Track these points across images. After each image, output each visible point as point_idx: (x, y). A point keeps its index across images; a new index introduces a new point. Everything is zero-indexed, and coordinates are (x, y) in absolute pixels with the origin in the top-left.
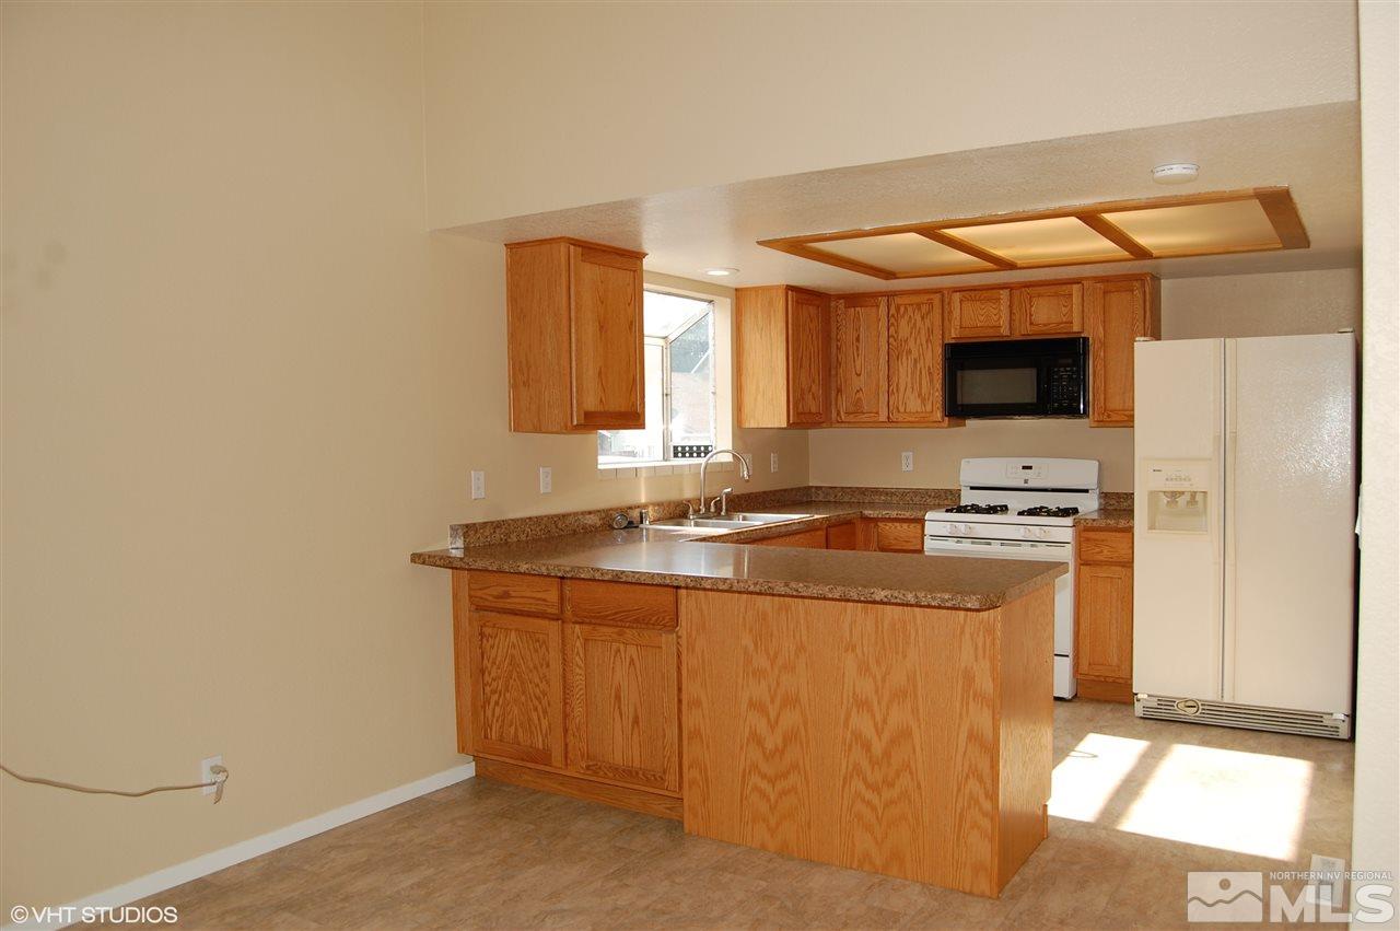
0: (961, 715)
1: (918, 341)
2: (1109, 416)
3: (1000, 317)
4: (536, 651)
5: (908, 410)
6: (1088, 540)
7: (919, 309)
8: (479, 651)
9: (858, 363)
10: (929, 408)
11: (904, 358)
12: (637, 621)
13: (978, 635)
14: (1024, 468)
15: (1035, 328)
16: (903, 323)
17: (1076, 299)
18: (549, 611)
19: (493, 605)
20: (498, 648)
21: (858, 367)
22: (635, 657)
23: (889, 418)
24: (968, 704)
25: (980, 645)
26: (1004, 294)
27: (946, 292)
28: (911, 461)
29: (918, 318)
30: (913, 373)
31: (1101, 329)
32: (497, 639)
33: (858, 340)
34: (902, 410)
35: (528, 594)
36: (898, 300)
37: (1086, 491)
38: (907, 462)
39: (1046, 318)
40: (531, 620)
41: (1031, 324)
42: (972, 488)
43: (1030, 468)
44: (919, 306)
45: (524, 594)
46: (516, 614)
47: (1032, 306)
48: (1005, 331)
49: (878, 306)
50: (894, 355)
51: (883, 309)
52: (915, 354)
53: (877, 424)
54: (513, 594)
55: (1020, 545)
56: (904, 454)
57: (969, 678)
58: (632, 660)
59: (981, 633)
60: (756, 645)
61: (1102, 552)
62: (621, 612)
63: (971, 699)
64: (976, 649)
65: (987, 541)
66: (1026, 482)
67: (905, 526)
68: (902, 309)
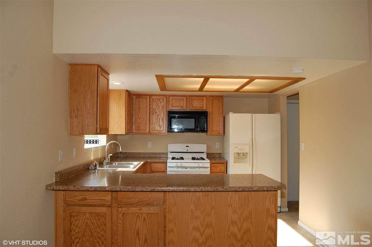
0: (266, 222)
1: (159, 110)
2: (213, 133)
3: (184, 104)
4: (99, 220)
5: (155, 130)
6: (213, 166)
7: (159, 100)
8: (70, 223)
9: (140, 115)
10: (162, 129)
11: (155, 114)
12: (148, 204)
13: (271, 197)
14: (186, 146)
15: (193, 108)
16: (154, 104)
17: (205, 101)
18: (106, 204)
19: (78, 203)
20: (79, 220)
21: (140, 116)
22: (146, 218)
23: (149, 131)
24: (268, 218)
25: (272, 200)
26: (185, 98)
27: (167, 96)
28: (151, 144)
29: (159, 103)
30: (157, 119)
31: (211, 109)
32: (79, 217)
33: (140, 108)
34: (153, 129)
35: (97, 198)
36: (153, 97)
37: (203, 153)
38: (150, 145)
39: (197, 106)
40: (97, 208)
41: (192, 107)
42: (171, 152)
43: (188, 146)
44: (159, 99)
45: (95, 198)
46: (89, 206)
47: (192, 102)
48: (185, 108)
49: (147, 98)
50: (151, 113)
51: (148, 100)
52: (158, 113)
53: (144, 134)
54: (88, 198)
55: (196, 169)
56: (149, 142)
57: (268, 210)
58: (145, 219)
59: (272, 197)
60: (196, 208)
61: (217, 169)
62: (140, 202)
63: (269, 217)
64: (270, 202)
65: (186, 168)
66: (187, 150)
67: (160, 164)
68: (154, 100)
